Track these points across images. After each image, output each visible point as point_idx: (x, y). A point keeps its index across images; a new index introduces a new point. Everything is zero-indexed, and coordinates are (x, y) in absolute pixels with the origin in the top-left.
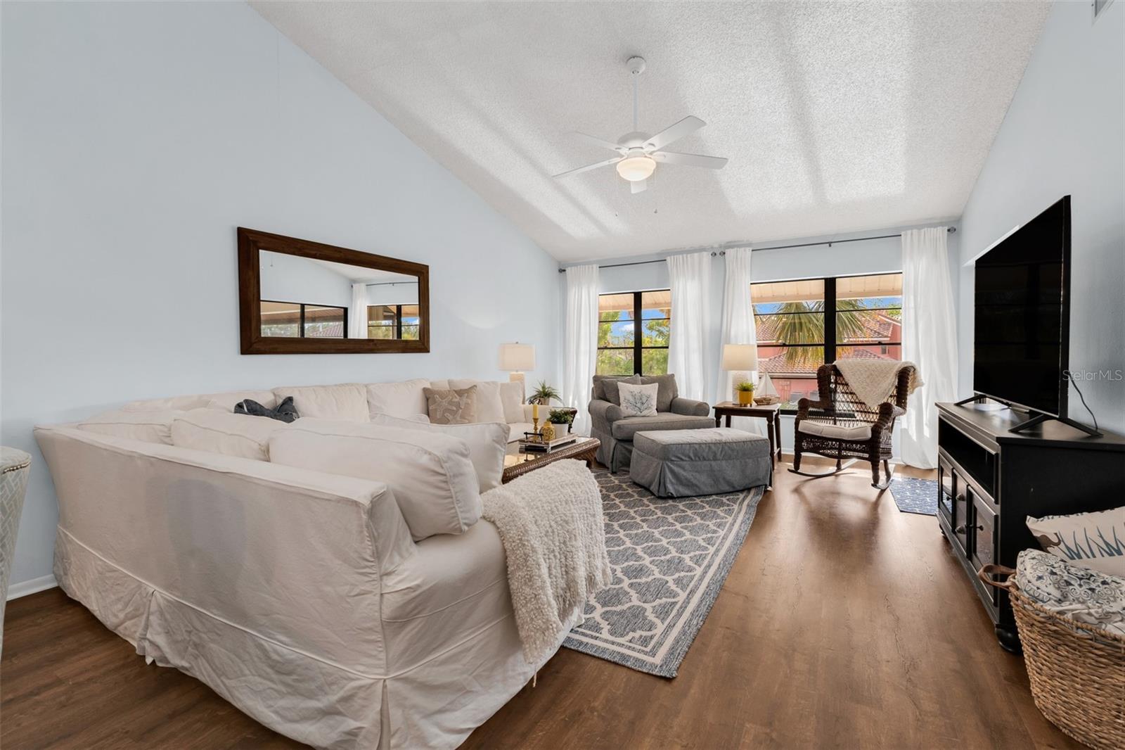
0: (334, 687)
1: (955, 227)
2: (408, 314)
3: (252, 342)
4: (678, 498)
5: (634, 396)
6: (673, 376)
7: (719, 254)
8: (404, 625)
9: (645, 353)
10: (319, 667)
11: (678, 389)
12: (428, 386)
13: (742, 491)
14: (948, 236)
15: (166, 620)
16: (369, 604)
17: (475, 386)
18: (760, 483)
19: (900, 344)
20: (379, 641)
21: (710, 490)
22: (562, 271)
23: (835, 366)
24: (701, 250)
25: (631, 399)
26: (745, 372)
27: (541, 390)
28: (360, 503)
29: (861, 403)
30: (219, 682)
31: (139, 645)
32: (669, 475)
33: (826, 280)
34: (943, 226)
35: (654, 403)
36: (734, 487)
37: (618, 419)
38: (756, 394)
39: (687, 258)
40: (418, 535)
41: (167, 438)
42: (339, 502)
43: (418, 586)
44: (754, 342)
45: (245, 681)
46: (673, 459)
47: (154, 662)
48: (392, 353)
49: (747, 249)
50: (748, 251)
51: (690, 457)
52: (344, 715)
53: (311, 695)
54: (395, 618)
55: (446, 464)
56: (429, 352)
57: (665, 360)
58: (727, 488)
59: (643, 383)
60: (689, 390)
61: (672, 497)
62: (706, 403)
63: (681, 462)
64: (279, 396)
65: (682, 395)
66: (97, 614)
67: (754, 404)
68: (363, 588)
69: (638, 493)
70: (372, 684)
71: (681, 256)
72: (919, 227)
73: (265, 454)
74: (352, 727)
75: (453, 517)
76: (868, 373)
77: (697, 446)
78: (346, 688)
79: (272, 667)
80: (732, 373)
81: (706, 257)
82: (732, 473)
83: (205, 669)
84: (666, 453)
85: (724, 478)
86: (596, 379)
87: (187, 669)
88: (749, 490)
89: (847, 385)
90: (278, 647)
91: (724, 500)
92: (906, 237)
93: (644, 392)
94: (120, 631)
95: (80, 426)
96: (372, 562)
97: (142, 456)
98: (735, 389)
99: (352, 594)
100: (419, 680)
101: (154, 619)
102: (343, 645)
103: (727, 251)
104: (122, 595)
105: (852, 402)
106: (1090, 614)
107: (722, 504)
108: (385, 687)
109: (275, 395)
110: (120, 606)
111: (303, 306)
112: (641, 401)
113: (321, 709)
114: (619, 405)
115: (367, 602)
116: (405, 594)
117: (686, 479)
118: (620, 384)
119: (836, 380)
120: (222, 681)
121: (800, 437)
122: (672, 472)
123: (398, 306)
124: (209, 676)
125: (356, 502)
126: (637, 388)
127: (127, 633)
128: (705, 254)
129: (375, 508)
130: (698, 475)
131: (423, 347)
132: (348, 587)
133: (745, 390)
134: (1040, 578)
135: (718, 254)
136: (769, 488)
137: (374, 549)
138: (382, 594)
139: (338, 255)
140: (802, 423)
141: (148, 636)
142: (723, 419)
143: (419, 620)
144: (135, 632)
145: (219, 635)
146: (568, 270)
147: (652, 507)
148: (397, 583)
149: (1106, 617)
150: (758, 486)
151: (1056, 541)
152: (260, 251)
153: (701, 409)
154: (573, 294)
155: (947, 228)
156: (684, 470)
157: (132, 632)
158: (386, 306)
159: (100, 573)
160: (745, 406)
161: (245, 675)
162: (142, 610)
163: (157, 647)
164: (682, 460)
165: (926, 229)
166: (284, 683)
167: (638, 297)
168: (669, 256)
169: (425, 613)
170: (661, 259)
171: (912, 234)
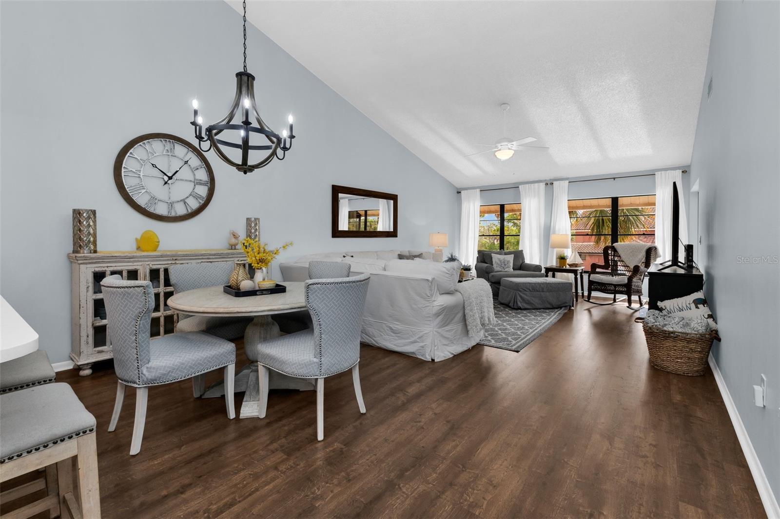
0: (416, 335)
1: (686, 170)
3: (336, 233)
4: (524, 309)
5: (501, 261)
6: (522, 251)
7: (549, 184)
8: (438, 316)
9: (505, 238)
10: (411, 330)
11: (525, 258)
12: (400, 253)
13: (557, 308)
14: (682, 175)
16: (430, 309)
17: (422, 254)
18: (567, 305)
20: (432, 320)
21: (540, 306)
22: (459, 192)
23: (614, 246)
24: (539, 181)
25: (499, 262)
26: (563, 249)
27: (450, 257)
28: (429, 280)
29: (627, 266)
32: (519, 298)
33: (612, 198)
34: (680, 169)
35: (512, 265)
36: (553, 306)
37: (492, 272)
38: (568, 261)
39: (531, 186)
40: (441, 292)
42: (421, 280)
43: (443, 305)
44: (569, 233)
46: (521, 290)
48: (383, 237)
49: (566, 181)
50: (566, 183)
51: (530, 290)
52: (419, 342)
53: (407, 338)
54: (437, 313)
56: (397, 237)
57: (518, 243)
58: (549, 306)
59: (506, 254)
60: (531, 258)
61: (520, 309)
62: (540, 266)
63: (525, 292)
65: (528, 261)
67: (568, 266)
68: (427, 305)
69: (503, 307)
70: (429, 333)
71: (527, 185)
72: (666, 169)
74: (422, 345)
75: (451, 287)
76: (631, 250)
77: (533, 284)
78: (420, 334)
79: (393, 332)
80: (555, 250)
81: (542, 185)
82: (552, 298)
84: (517, 287)
85: (547, 301)
86: (479, 252)
88: (561, 308)
89: (620, 256)
90: (394, 326)
91: (547, 311)
92: (658, 175)
93: (506, 259)
96: (430, 297)
98: (557, 258)
100: (442, 334)
102: (419, 323)
103: (555, 183)
105: (623, 266)
106: (660, 325)
107: (546, 312)
108: (433, 333)
112: (505, 264)
113: (411, 341)
114: (493, 265)
115: (428, 309)
116: (439, 307)
117: (528, 300)
118: (493, 254)
119: (614, 253)
121: (591, 283)
122: (521, 297)
126: (502, 257)
128: (541, 184)
130: (533, 299)
131: (395, 235)
132: (422, 305)
133: (562, 259)
134: (649, 316)
136: (572, 308)
137: (430, 294)
138: (433, 307)
140: (592, 275)
142: (550, 274)
143: (442, 316)
146: (462, 192)
147: (510, 312)
148: (436, 304)
149: (665, 325)
150: (566, 306)
151: (664, 308)
152: (340, 194)
153: (537, 268)
154: (465, 206)
155: (681, 171)
156: (527, 295)
160: (563, 267)
164: (525, 291)
165: (669, 171)
166: (397, 336)
167: (502, 207)
168: (520, 185)
169: (444, 314)
170: (516, 187)
171: (661, 174)
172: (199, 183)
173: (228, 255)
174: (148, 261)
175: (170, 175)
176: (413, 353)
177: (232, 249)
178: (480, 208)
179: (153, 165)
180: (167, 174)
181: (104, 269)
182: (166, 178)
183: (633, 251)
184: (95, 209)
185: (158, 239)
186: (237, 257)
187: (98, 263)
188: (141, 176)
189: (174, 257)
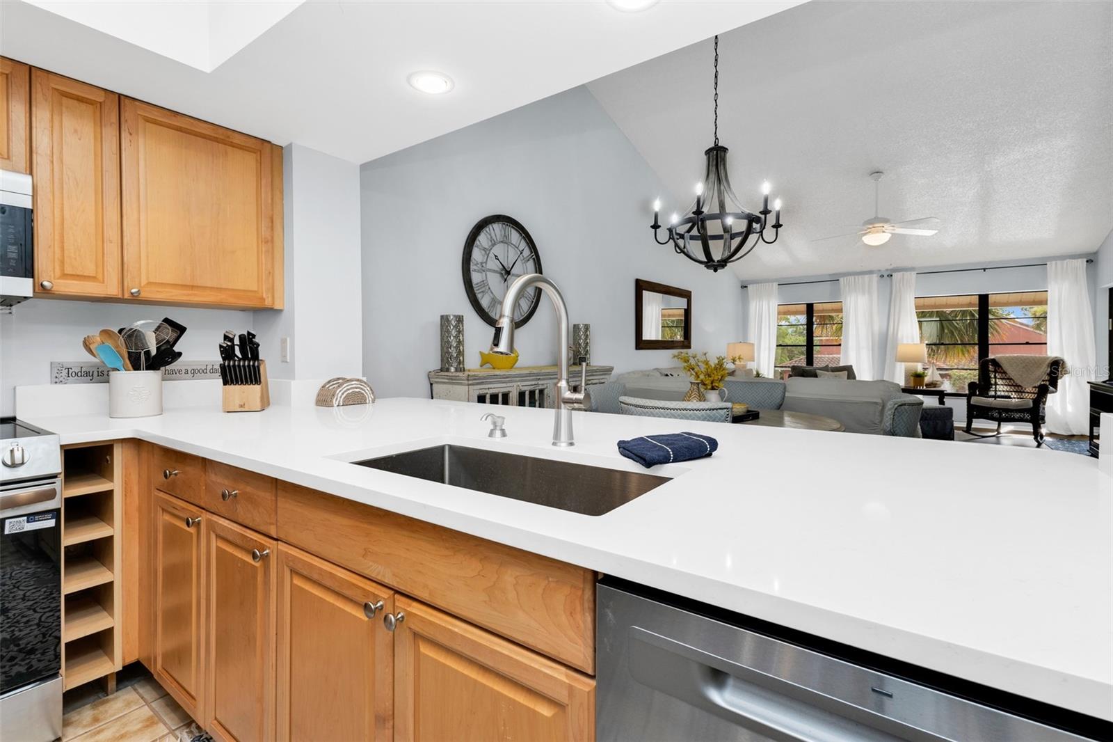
1: (1092, 259)
6: (850, 365)
14: (1087, 268)
19: (1046, 344)
22: (745, 287)
23: (990, 358)
24: (871, 272)
26: (916, 364)
29: (1017, 386)
33: (980, 295)
34: (1082, 258)
38: (927, 380)
39: (859, 279)
49: (913, 273)
50: (914, 274)
57: (838, 354)
67: (926, 386)
71: (853, 277)
72: (1062, 258)
76: (1024, 365)
80: (902, 365)
81: (875, 277)
89: (1005, 373)
92: (1051, 266)
98: (906, 375)
103: (894, 274)
105: (1006, 385)
121: (972, 407)
128: (875, 275)
133: (916, 376)
135: (886, 276)
139: (663, 290)
140: (972, 400)
146: (750, 287)
152: (644, 291)
154: (754, 306)
155: (1085, 260)
160: (919, 387)
165: (1068, 260)
167: (810, 307)
168: (842, 277)
170: (834, 280)
171: (1056, 264)
175: (508, 269)
178: (778, 308)
179: (495, 256)
180: (506, 267)
182: (505, 273)
183: (1026, 365)
188: (485, 271)
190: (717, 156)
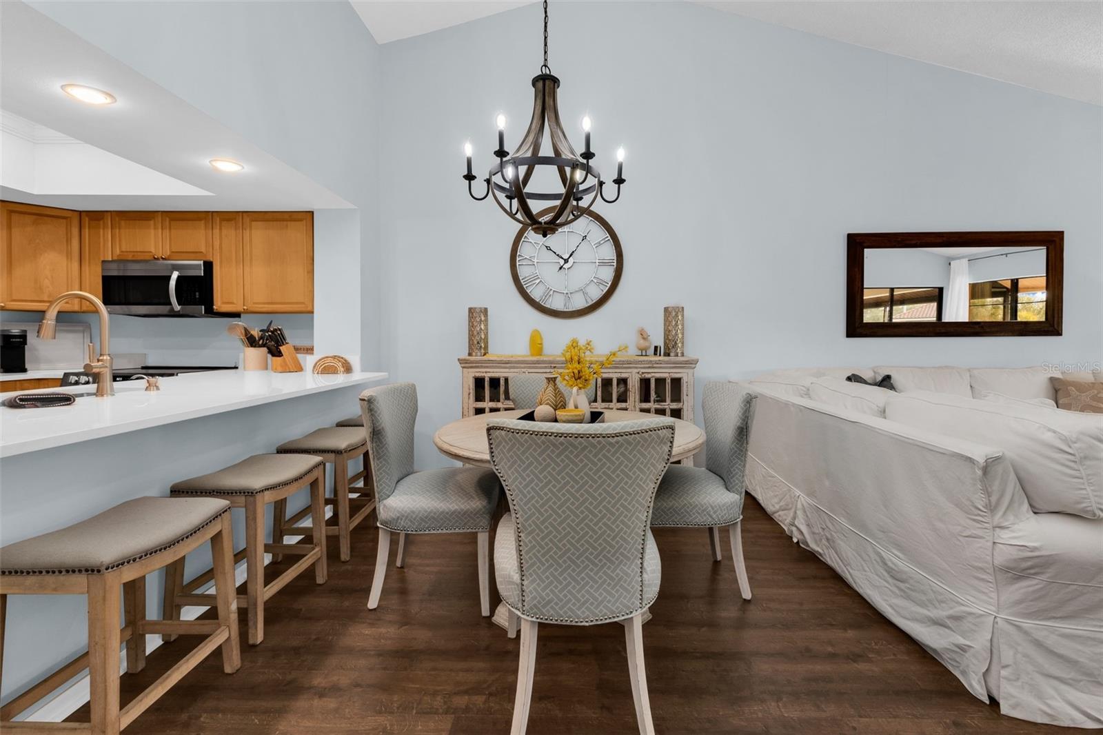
0: (943, 605)
2: (1027, 289)
3: (856, 328)
8: (1019, 578)
10: (930, 585)
12: (1058, 375)
15: (807, 516)
16: (981, 547)
20: (990, 582)
28: (974, 460)
30: (845, 569)
31: (789, 529)
40: (1037, 506)
41: (807, 393)
42: (953, 456)
43: (1034, 549)
45: (865, 575)
47: (798, 542)
48: (1003, 336)
52: (954, 632)
53: (922, 604)
55: (1075, 445)
56: (1061, 335)
64: (878, 373)
66: (761, 502)
68: (974, 532)
70: (982, 615)
73: (883, 413)
74: (960, 642)
75: (1085, 498)
78: (955, 610)
79: (889, 573)
83: (834, 557)
87: (820, 554)
90: (891, 558)
94: (776, 517)
95: (751, 382)
96: (985, 512)
97: (794, 404)
99: (964, 534)
100: (1033, 635)
101: (799, 513)
102: (952, 574)
104: (777, 493)
108: (995, 623)
109: (874, 372)
110: (776, 500)
111: (892, 290)
113: (931, 617)
115: (979, 545)
116: (1020, 550)
120: (847, 569)
123: (1012, 280)
124: (838, 564)
125: (970, 458)
127: (780, 519)
129: (989, 467)
131: (1051, 329)
132: (960, 528)
137: (987, 501)
138: (994, 543)
139: (940, 240)
141: (796, 523)
143: (1036, 581)
144: (786, 520)
145: (846, 537)
148: (1010, 538)
152: (866, 249)
157: (784, 519)
158: (996, 282)
159: (764, 477)
161: (865, 571)
162: (790, 506)
163: (801, 533)
166: (897, 587)
169: (1043, 577)
172: (603, 263)
173: (623, 364)
174: (524, 368)
175: (566, 257)
176: (935, 651)
177: (642, 355)
179: (547, 247)
180: (563, 256)
181: (483, 375)
182: (562, 262)
184: (486, 307)
185: (541, 339)
186: (636, 368)
187: (482, 367)
188: (535, 263)
189: (552, 363)
190: (546, 85)
